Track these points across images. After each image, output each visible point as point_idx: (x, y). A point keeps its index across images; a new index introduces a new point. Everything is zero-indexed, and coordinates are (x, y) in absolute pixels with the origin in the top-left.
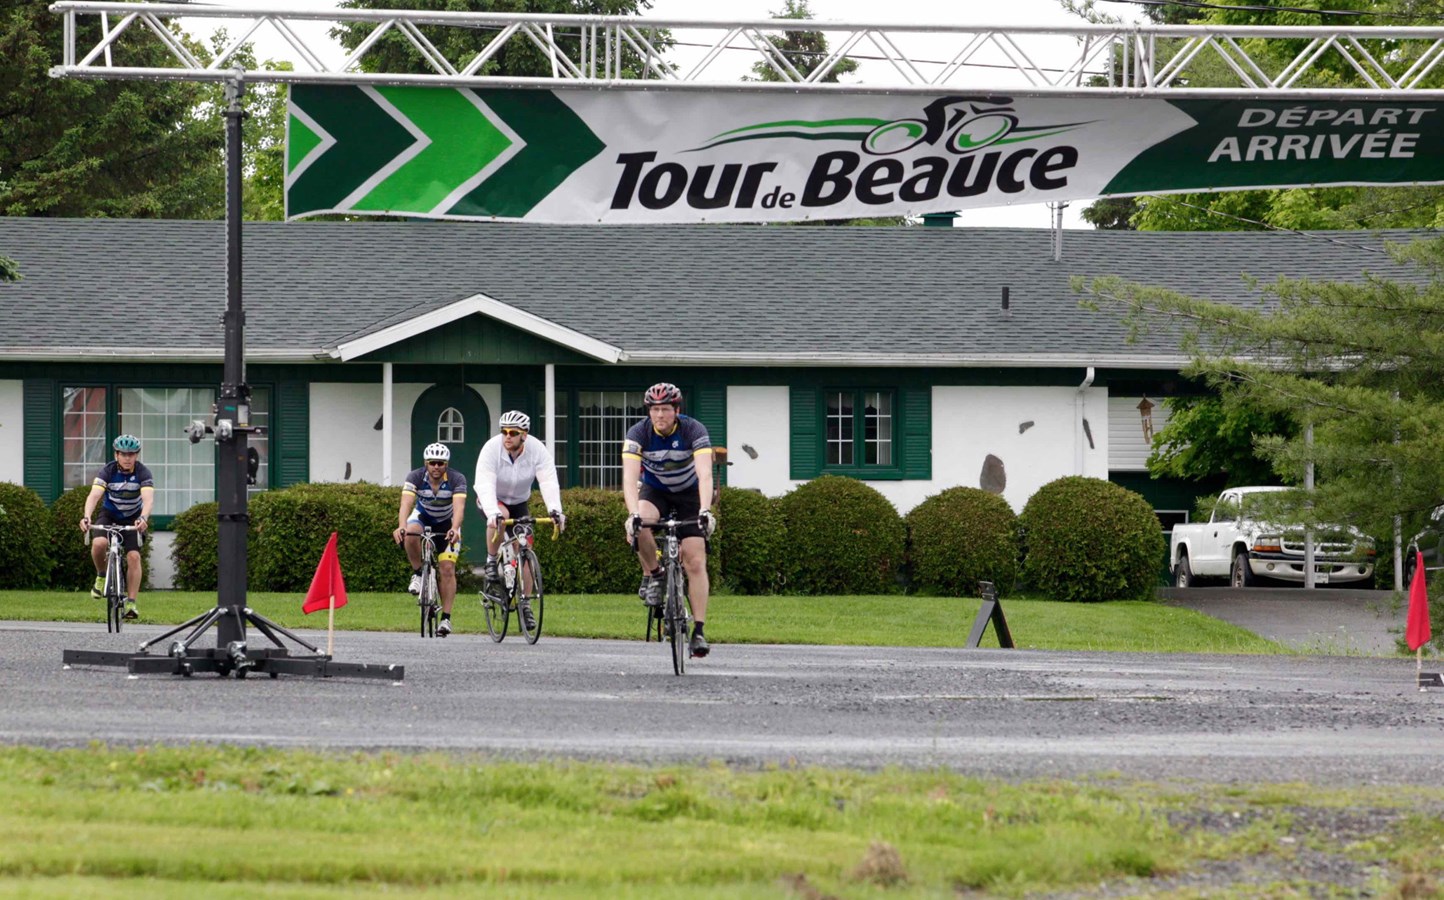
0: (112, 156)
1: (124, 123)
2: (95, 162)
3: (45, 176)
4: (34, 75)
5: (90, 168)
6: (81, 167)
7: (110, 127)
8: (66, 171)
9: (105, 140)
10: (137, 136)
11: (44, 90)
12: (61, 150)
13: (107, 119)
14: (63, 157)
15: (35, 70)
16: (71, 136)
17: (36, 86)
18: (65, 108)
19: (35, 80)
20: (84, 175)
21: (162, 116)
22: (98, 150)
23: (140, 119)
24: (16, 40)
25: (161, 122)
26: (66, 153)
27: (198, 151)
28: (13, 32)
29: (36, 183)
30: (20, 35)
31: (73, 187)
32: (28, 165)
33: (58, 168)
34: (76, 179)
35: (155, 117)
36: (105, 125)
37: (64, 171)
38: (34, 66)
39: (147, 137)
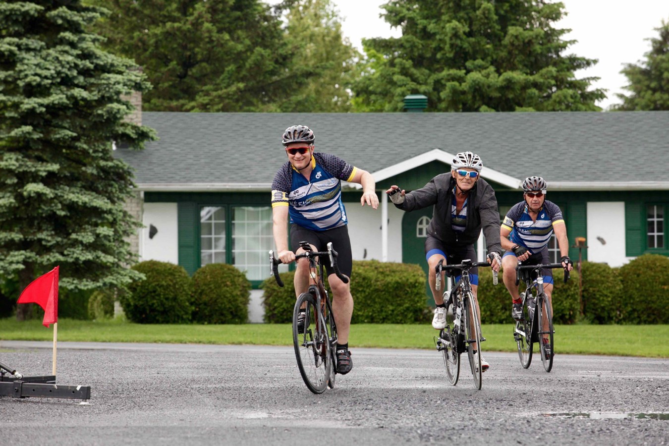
0: (251, 84)
1: (258, 65)
2: (241, 85)
3: (215, 94)
4: (207, 40)
5: (239, 89)
6: (233, 88)
7: (251, 67)
8: (226, 91)
9: (248, 74)
10: (266, 72)
11: (213, 47)
12: (223, 79)
13: (249, 63)
14: (224, 83)
15: (207, 37)
16: (228, 71)
17: (209, 46)
18: (225, 57)
19: (208, 42)
20: (235, 93)
21: (281, 60)
22: (242, 80)
23: (267, 62)
24: (197, 19)
25: (281, 64)
26: (226, 81)
27: (302, 79)
28: (196, 14)
29: (209, 98)
30: (200, 16)
31: (230, 99)
33: (221, 89)
34: (231, 94)
35: (277, 62)
36: (248, 66)
37: (224, 90)
38: (206, 35)
39: (273, 73)
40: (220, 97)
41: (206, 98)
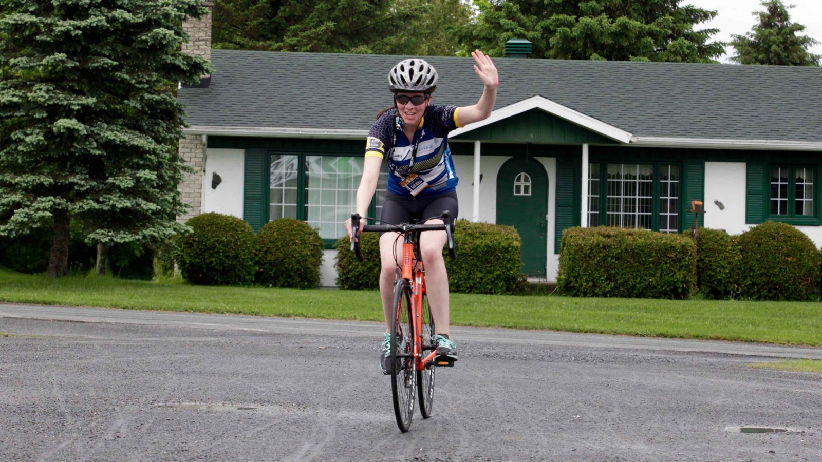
0: (343, 23)
1: (351, 6)
2: (331, 24)
3: (303, 34)
5: (328, 29)
6: (323, 28)
7: (343, 7)
8: (315, 30)
9: (340, 14)
10: (361, 13)
12: (313, 18)
13: (343, 2)
14: (314, 22)
16: (318, 9)
20: (325, 32)
22: (335, 19)
25: (378, 5)
26: (316, 20)
27: (398, 22)
29: (297, 39)
31: (319, 40)
32: (292, 27)
33: (310, 29)
34: (320, 35)
36: (340, 6)
37: (313, 30)
39: (368, 13)
40: (308, 37)
41: (294, 38)
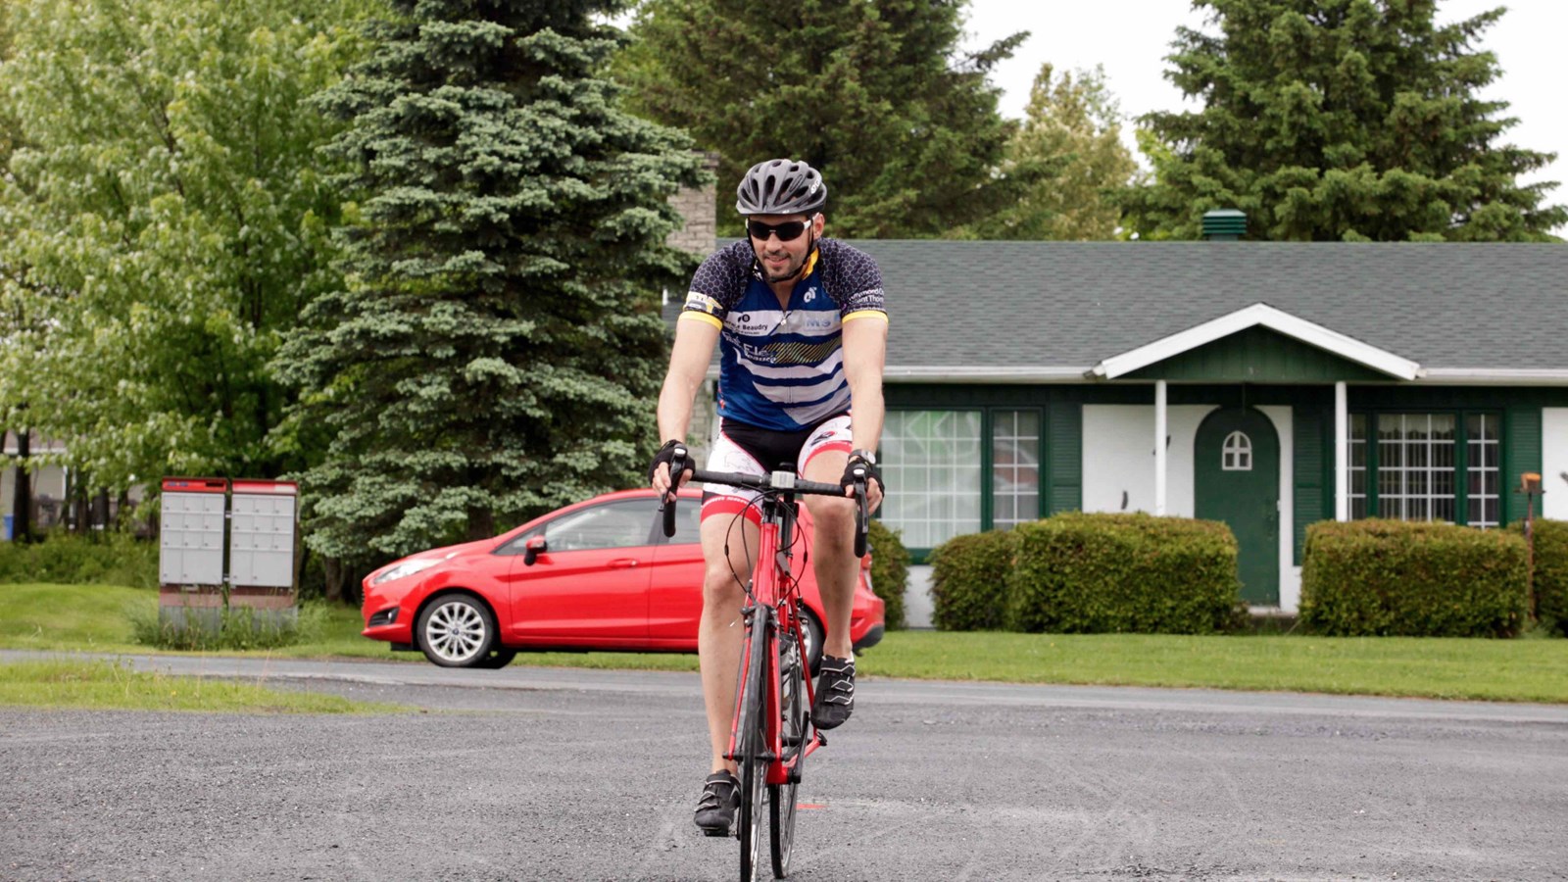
0: (930, 190)
1: (941, 160)
2: (912, 194)
3: (866, 210)
4: (851, 112)
5: (907, 201)
6: (898, 199)
7: (929, 163)
8: (885, 204)
9: (924, 176)
10: (958, 171)
11: (862, 126)
12: (880, 184)
13: (927, 155)
14: (882, 190)
15: (850, 107)
16: (890, 170)
18: (885, 143)
19: (854, 117)
20: (902, 206)
21: (982, 150)
22: (917, 184)
23: (958, 154)
25: (982, 156)
26: (886, 187)
27: (1017, 184)
28: (832, 69)
30: (840, 73)
31: (892, 219)
33: (877, 201)
34: (893, 211)
35: (975, 153)
36: (924, 161)
37: (882, 203)
38: (850, 102)
39: (969, 173)
40: (874, 215)
41: (849, 217)
